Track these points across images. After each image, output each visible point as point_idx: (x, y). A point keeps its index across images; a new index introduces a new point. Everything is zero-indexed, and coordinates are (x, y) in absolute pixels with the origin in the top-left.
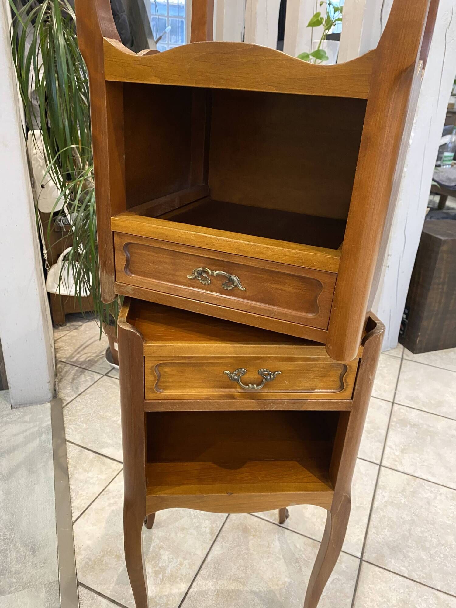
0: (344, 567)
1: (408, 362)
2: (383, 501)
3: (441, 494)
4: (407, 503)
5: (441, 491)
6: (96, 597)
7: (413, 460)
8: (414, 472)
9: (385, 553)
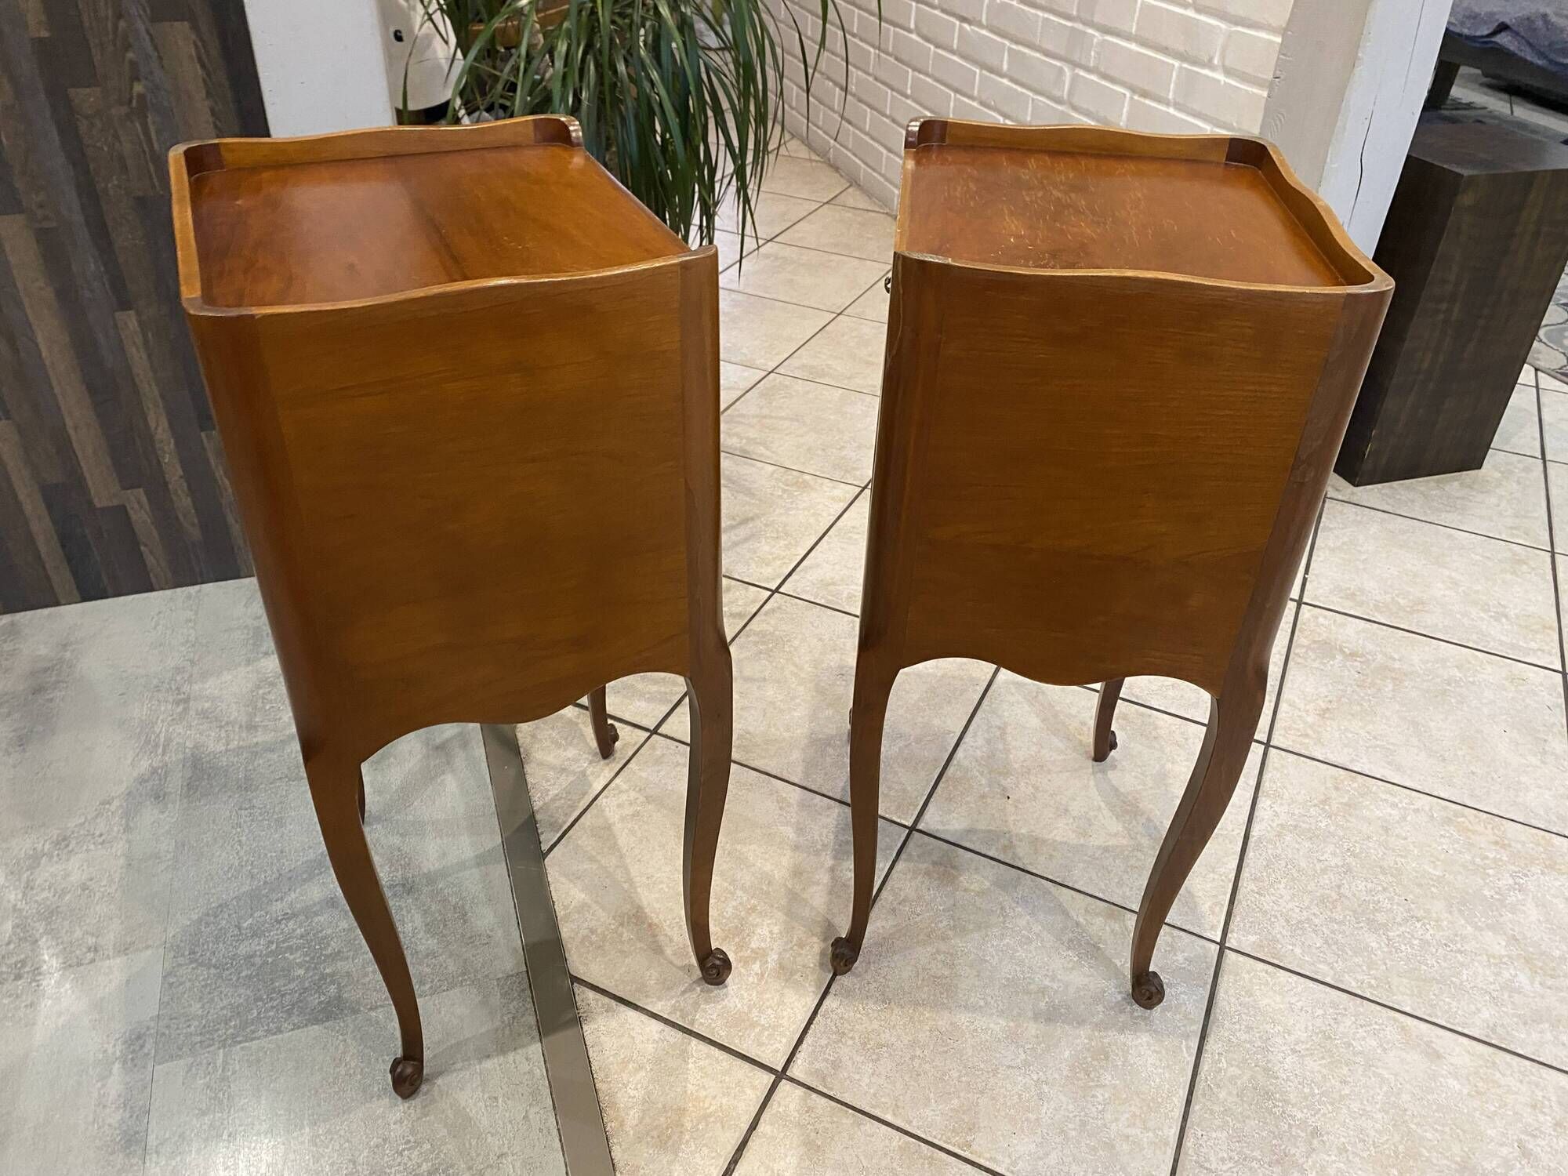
0: (1182, 960)
1: (1339, 506)
2: (1274, 825)
3: (1417, 811)
4: (1332, 829)
5: (1418, 805)
6: (615, 1007)
7: (1350, 735)
8: (1352, 761)
9: (1280, 933)
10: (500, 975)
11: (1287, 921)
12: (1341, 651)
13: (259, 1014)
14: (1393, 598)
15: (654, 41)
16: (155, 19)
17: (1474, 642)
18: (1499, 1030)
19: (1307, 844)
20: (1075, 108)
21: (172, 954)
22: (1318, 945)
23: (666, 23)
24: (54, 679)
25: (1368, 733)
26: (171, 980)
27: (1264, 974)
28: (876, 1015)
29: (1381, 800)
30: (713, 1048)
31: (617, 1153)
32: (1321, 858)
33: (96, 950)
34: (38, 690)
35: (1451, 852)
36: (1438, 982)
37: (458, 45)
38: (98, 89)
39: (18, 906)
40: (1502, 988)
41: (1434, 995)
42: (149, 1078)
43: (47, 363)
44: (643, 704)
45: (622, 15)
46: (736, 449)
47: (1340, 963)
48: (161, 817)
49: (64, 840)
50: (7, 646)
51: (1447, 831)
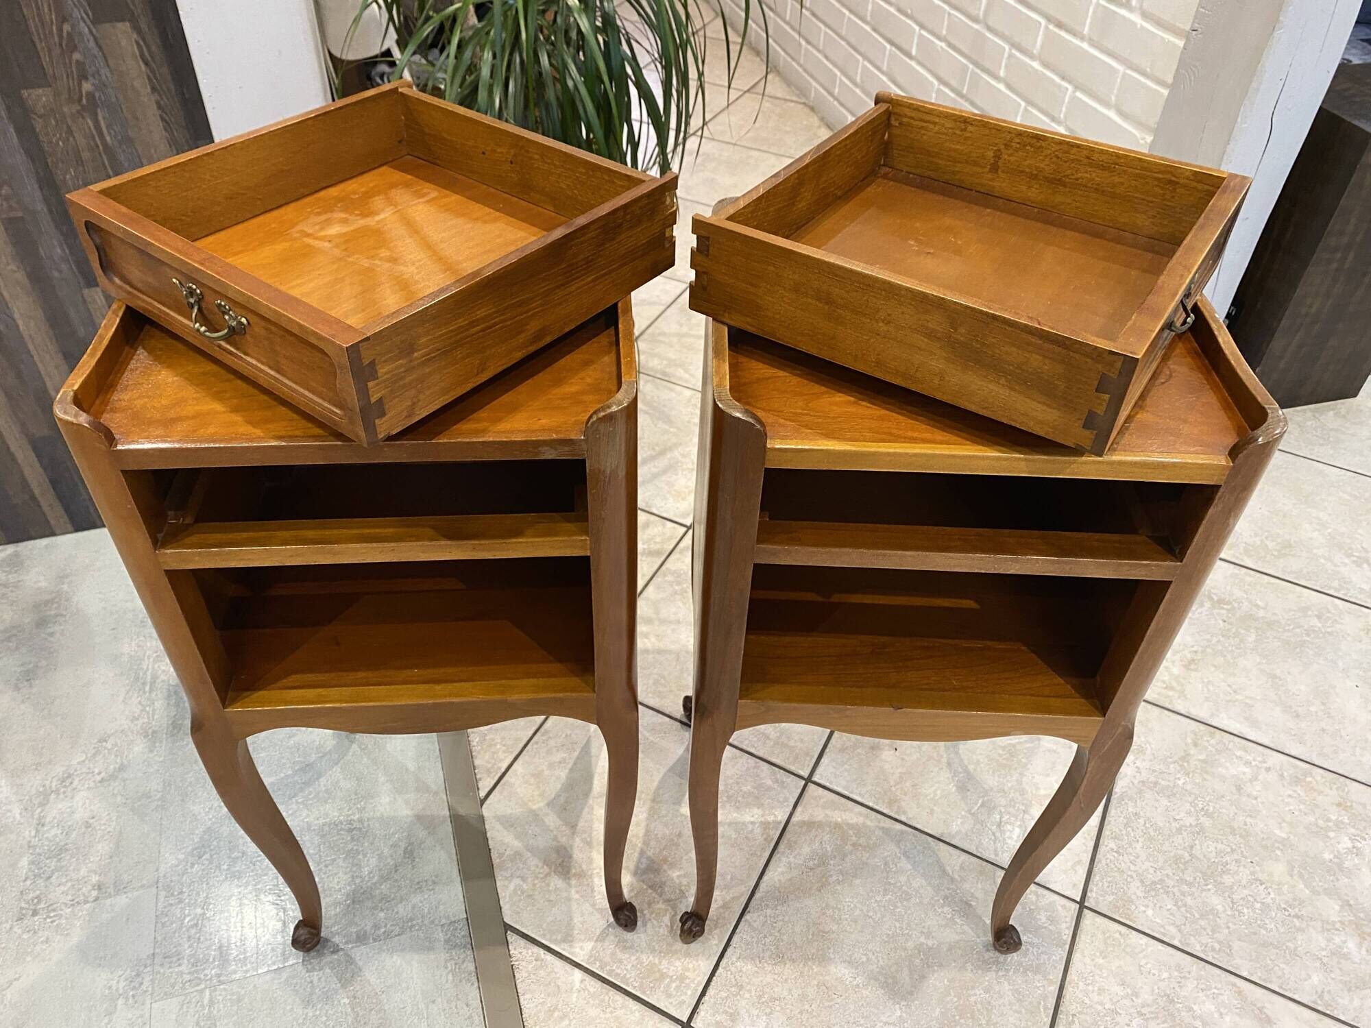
0: (1044, 919)
2: (1136, 782)
3: (1268, 769)
4: (1189, 787)
5: (1270, 763)
6: (544, 956)
7: (1211, 688)
8: (1212, 715)
9: (1135, 894)
10: (444, 921)
11: (1142, 882)
12: (1211, 598)
14: (1262, 541)
16: (96, 21)
17: (1336, 590)
18: (1326, 997)
19: (1164, 802)
21: (163, 894)
22: (1169, 907)
24: (53, 613)
25: (1229, 686)
26: (164, 920)
27: (1118, 935)
28: (770, 969)
29: (1237, 758)
30: (627, 998)
32: (1177, 817)
33: (99, 888)
34: (42, 623)
35: (1297, 813)
36: (1276, 947)
38: (48, 90)
39: (32, 844)
40: (1333, 954)
41: (1271, 960)
42: (147, 1015)
43: (26, 335)
46: (656, 371)
47: (1188, 925)
48: (151, 755)
49: (68, 777)
50: (12, 578)
51: (1295, 791)
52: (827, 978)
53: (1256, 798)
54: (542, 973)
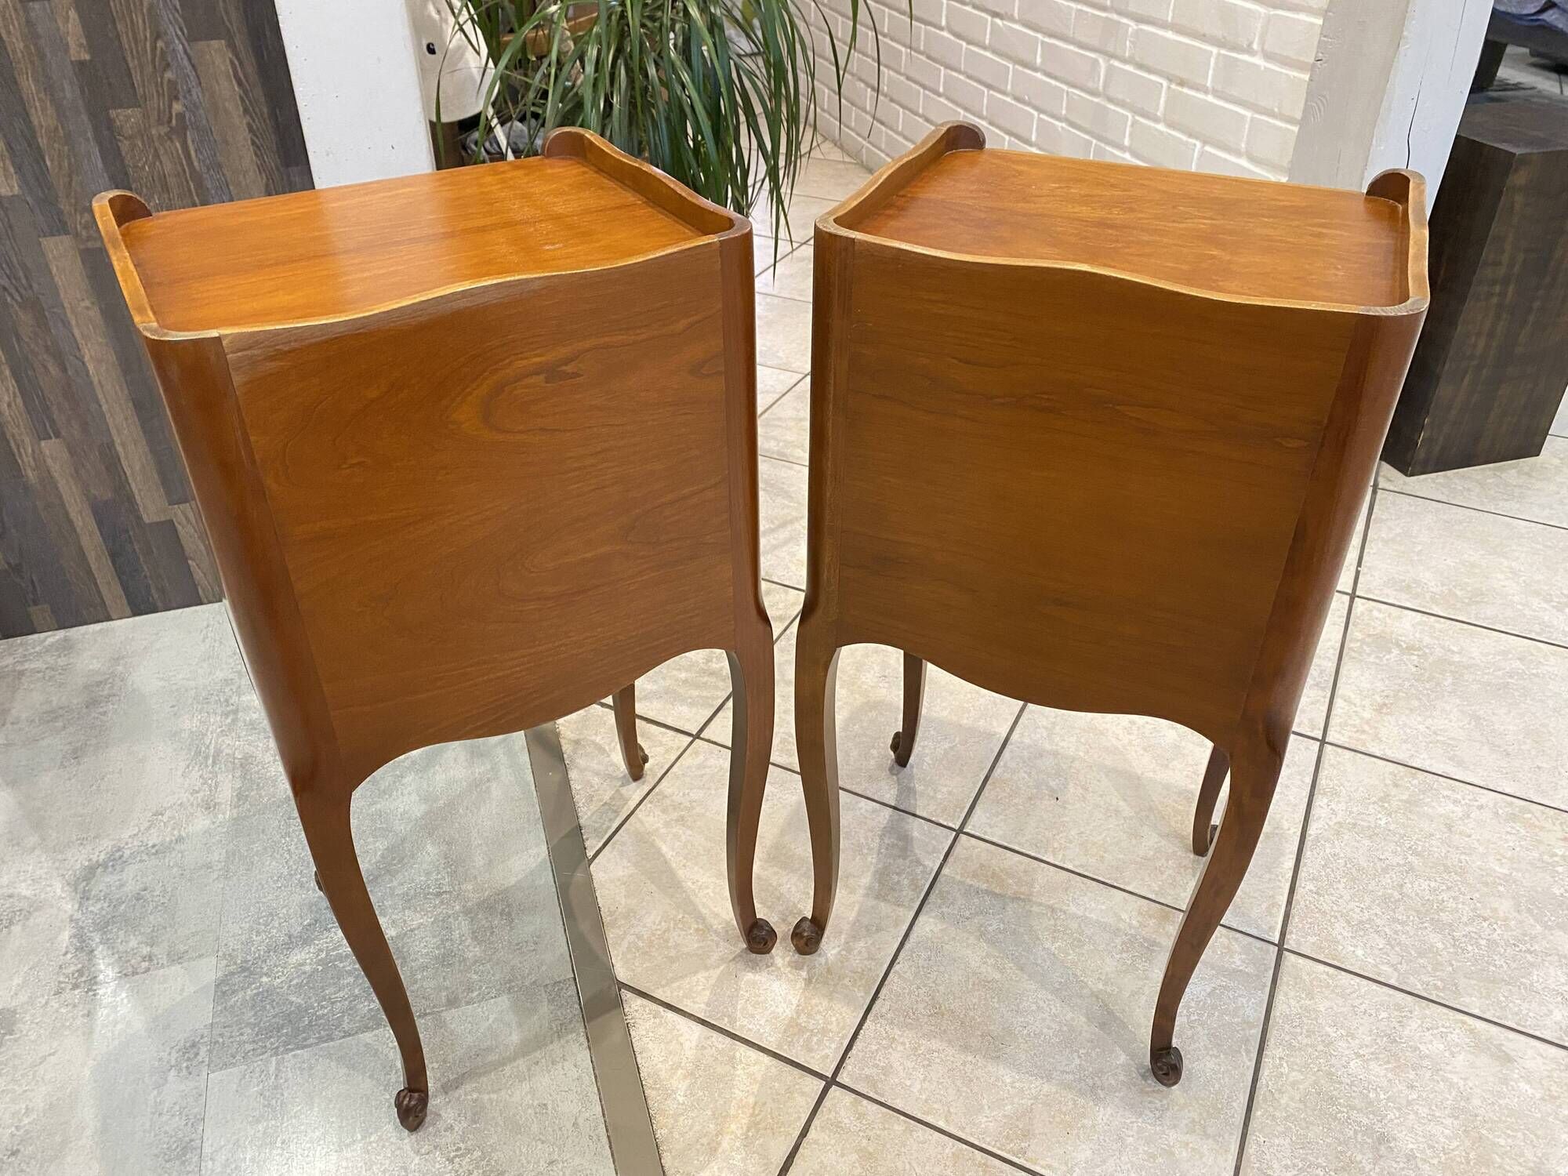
1: (1391, 497)
2: (1332, 823)
3: (1480, 808)
4: (1392, 827)
5: (1482, 801)
6: (662, 1013)
7: (1408, 731)
8: (1413, 757)
9: (1341, 934)
10: (547, 982)
11: (1348, 922)
12: (1398, 645)
13: (310, 1022)
14: (1450, 590)
15: (684, 43)
16: (192, 38)
17: (1537, 634)
19: (1367, 842)
20: (1110, 100)
21: (225, 962)
22: (1381, 946)
23: (695, 22)
24: (106, 693)
25: (1427, 728)
26: (224, 989)
27: (1325, 976)
28: (926, 1020)
29: (1444, 797)
30: (762, 1054)
31: (667, 1160)
33: (150, 960)
34: (92, 703)
35: (1518, 849)
36: (1508, 983)
37: (490, 55)
38: (137, 110)
39: (74, 917)
41: (1504, 996)
42: (203, 1087)
43: (95, 380)
44: (684, 709)
45: (653, 19)
46: (773, 453)
49: (119, 850)
50: (62, 661)
51: (1513, 828)
52: (992, 1028)
53: (1470, 836)
54: (662, 1030)
